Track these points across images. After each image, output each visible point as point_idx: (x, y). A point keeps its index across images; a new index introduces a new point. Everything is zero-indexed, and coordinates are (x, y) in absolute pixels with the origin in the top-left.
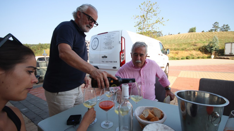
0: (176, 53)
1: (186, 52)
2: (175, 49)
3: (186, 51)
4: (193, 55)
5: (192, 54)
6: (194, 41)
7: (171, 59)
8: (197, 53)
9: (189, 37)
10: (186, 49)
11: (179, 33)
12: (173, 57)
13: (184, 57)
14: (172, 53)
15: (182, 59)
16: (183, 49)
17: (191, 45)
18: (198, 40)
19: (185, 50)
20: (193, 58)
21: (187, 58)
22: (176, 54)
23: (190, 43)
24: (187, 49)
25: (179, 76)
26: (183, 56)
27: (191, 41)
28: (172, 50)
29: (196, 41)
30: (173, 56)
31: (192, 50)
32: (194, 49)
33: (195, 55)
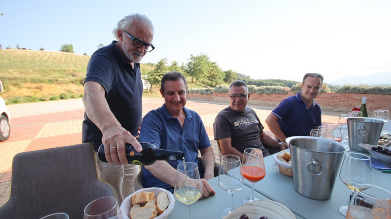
0: (37, 88)
1: (58, 87)
2: (33, 81)
3: (59, 84)
4: (72, 92)
5: (70, 91)
6: (72, 68)
7: (27, 100)
8: (78, 89)
9: (63, 60)
10: (57, 80)
11: (41, 50)
12: (30, 96)
13: (56, 96)
14: (27, 88)
15: (51, 99)
16: (50, 81)
17: (67, 75)
18: (79, 66)
19: (55, 82)
20: (73, 97)
21: (62, 98)
22: (37, 90)
23: (65, 71)
24: (59, 82)
25: (37, 137)
26: (54, 93)
27: (66, 67)
28: (25, 81)
29: (76, 69)
30: (32, 94)
31: (68, 83)
32: (73, 82)
33: (76, 92)
